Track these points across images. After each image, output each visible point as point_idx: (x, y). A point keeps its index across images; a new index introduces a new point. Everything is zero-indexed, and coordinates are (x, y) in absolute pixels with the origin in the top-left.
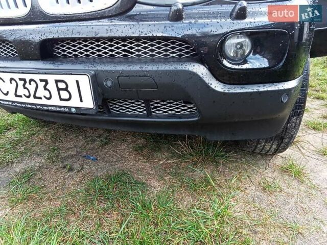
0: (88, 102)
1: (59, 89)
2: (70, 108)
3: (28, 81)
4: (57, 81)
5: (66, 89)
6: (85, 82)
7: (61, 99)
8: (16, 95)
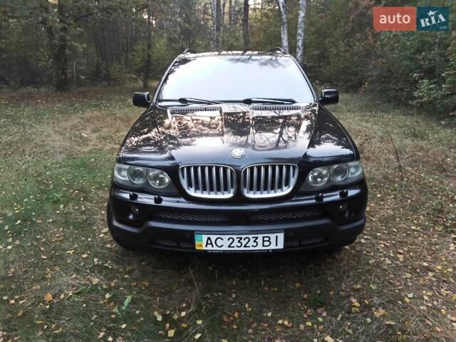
0: (281, 246)
1: (264, 241)
2: (268, 250)
3: (243, 238)
4: (264, 237)
5: (269, 241)
6: (281, 236)
7: (263, 246)
8: (229, 246)
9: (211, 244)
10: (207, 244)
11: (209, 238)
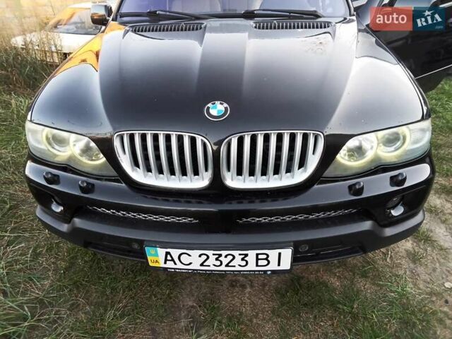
1: (258, 259)
2: (265, 272)
3: (223, 255)
7: (258, 266)
8: (202, 265)
11: (167, 253)
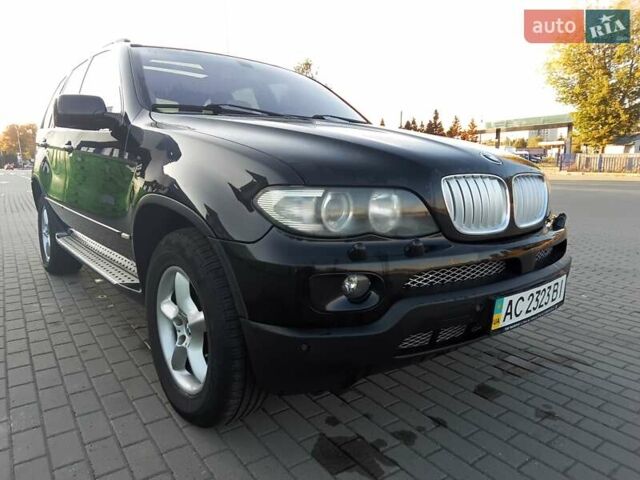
1: (554, 291)
4: (555, 285)
5: (557, 290)
7: (552, 300)
8: (528, 312)
9: (510, 313)
10: (507, 314)
11: (511, 303)
